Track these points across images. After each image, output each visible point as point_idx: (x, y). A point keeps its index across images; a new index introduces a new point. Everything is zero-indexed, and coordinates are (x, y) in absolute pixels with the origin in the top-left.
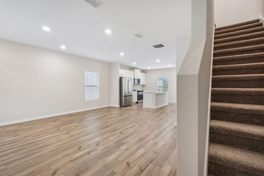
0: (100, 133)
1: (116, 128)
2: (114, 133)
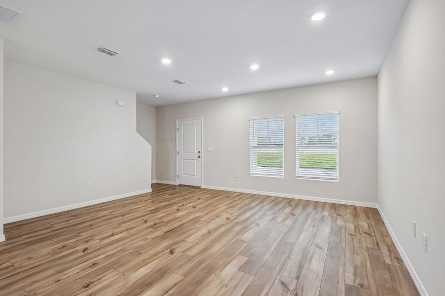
0: (180, 221)
1: (151, 230)
2: (158, 221)
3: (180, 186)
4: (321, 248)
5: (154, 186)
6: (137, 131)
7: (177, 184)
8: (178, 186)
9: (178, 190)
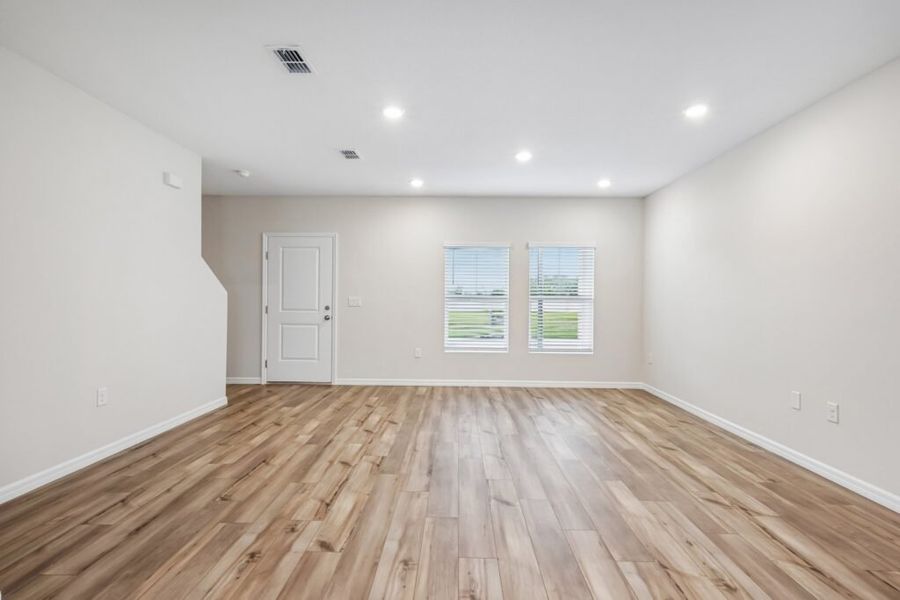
3: (271, 384)
4: (508, 504)
5: (231, 388)
6: (203, 256)
7: (264, 382)
8: (267, 386)
9: (264, 392)
